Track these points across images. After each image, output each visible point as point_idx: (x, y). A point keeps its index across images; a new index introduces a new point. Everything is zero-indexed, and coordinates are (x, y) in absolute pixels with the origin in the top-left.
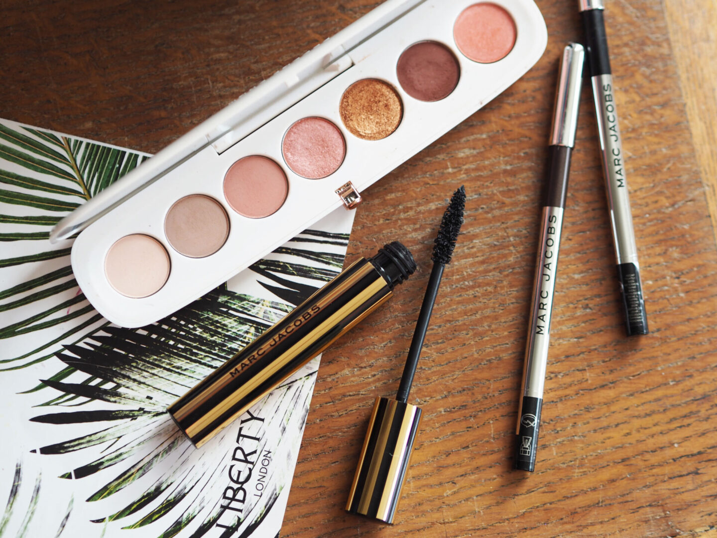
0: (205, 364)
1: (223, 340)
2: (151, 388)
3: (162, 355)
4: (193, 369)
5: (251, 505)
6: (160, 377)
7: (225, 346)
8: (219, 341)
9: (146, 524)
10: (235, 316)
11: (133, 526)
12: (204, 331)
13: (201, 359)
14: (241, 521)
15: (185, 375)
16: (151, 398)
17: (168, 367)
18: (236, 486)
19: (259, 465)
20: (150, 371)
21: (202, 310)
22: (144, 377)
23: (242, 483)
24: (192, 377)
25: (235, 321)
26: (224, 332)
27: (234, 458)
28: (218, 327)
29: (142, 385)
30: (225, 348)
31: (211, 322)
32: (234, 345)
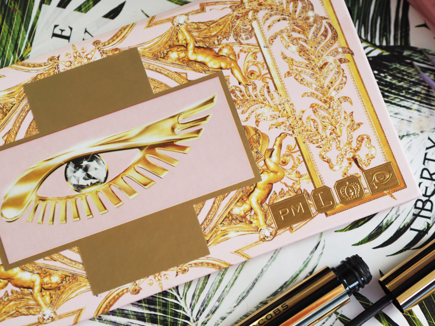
0: (395, 104)
1: (409, 85)
7: (411, 89)
8: (405, 86)
9: (354, 228)
11: (344, 229)
12: (393, 78)
13: (392, 100)
14: (430, 226)
18: (424, 199)
21: (391, 62)
23: (430, 196)
26: (409, 79)
27: (422, 177)
28: (404, 75)
30: (410, 91)
31: (398, 71)
32: (418, 89)
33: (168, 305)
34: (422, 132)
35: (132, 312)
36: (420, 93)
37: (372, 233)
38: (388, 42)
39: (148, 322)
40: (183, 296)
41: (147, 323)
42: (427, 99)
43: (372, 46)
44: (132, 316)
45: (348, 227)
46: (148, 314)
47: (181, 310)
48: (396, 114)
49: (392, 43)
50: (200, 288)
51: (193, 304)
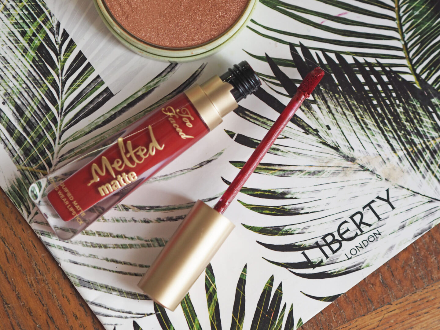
0: (385, 136)
1: (412, 130)
2: (335, 121)
3: (361, 106)
4: (374, 133)
5: (337, 259)
6: (347, 119)
7: (410, 135)
8: (408, 128)
9: (256, 211)
10: (434, 120)
11: (247, 205)
12: (404, 113)
13: (386, 130)
14: (322, 264)
15: (365, 132)
16: (329, 129)
17: (359, 117)
18: (337, 237)
19: (365, 237)
20: (344, 110)
21: (415, 97)
24: (369, 138)
25: (432, 124)
26: (417, 125)
27: (352, 217)
28: (416, 118)
29: (330, 115)
30: (408, 137)
31: (414, 110)
32: (416, 140)
33: (43, 139)
34: (386, 180)
35: (7, 119)
36: (416, 145)
37: (268, 228)
38: (428, 77)
39: (14, 139)
40: (62, 143)
41: (12, 139)
42: (416, 155)
43: (411, 69)
44: (4, 122)
45: (252, 205)
46: (20, 132)
47: (51, 153)
48: (379, 146)
49: (430, 82)
50: (83, 148)
51: (64, 157)
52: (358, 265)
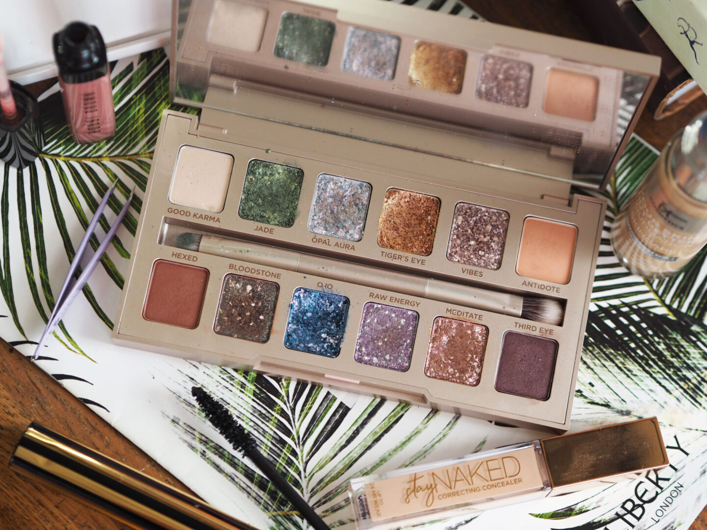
0: (655, 379)
1: (681, 365)
2: (597, 376)
3: (619, 352)
4: (642, 378)
5: (645, 525)
6: (609, 371)
7: (681, 371)
8: (677, 364)
10: (701, 349)
12: (667, 349)
13: (654, 372)
15: (632, 379)
16: (593, 386)
17: (620, 365)
18: (637, 502)
19: (666, 494)
20: (603, 361)
21: (673, 329)
22: (594, 363)
23: (645, 502)
24: (638, 385)
25: (700, 353)
26: (685, 359)
27: (646, 476)
28: (681, 351)
29: (589, 370)
30: (679, 373)
31: (677, 343)
32: (689, 375)
33: (287, 477)
34: (670, 425)
35: (243, 464)
36: (690, 380)
37: (559, 511)
38: (680, 306)
39: (255, 484)
40: (309, 475)
41: (254, 485)
42: (694, 391)
43: (660, 301)
44: (240, 469)
46: (260, 475)
47: (299, 489)
48: (651, 391)
49: (684, 310)
50: (332, 475)
51: (315, 490)
52: (668, 526)
